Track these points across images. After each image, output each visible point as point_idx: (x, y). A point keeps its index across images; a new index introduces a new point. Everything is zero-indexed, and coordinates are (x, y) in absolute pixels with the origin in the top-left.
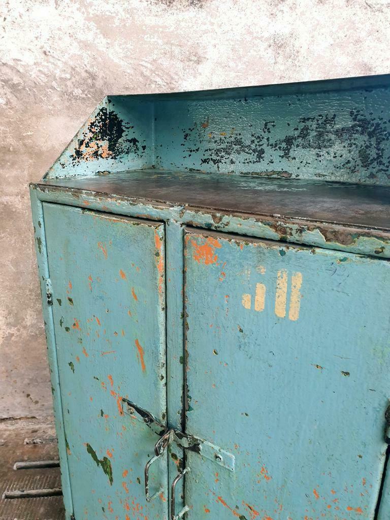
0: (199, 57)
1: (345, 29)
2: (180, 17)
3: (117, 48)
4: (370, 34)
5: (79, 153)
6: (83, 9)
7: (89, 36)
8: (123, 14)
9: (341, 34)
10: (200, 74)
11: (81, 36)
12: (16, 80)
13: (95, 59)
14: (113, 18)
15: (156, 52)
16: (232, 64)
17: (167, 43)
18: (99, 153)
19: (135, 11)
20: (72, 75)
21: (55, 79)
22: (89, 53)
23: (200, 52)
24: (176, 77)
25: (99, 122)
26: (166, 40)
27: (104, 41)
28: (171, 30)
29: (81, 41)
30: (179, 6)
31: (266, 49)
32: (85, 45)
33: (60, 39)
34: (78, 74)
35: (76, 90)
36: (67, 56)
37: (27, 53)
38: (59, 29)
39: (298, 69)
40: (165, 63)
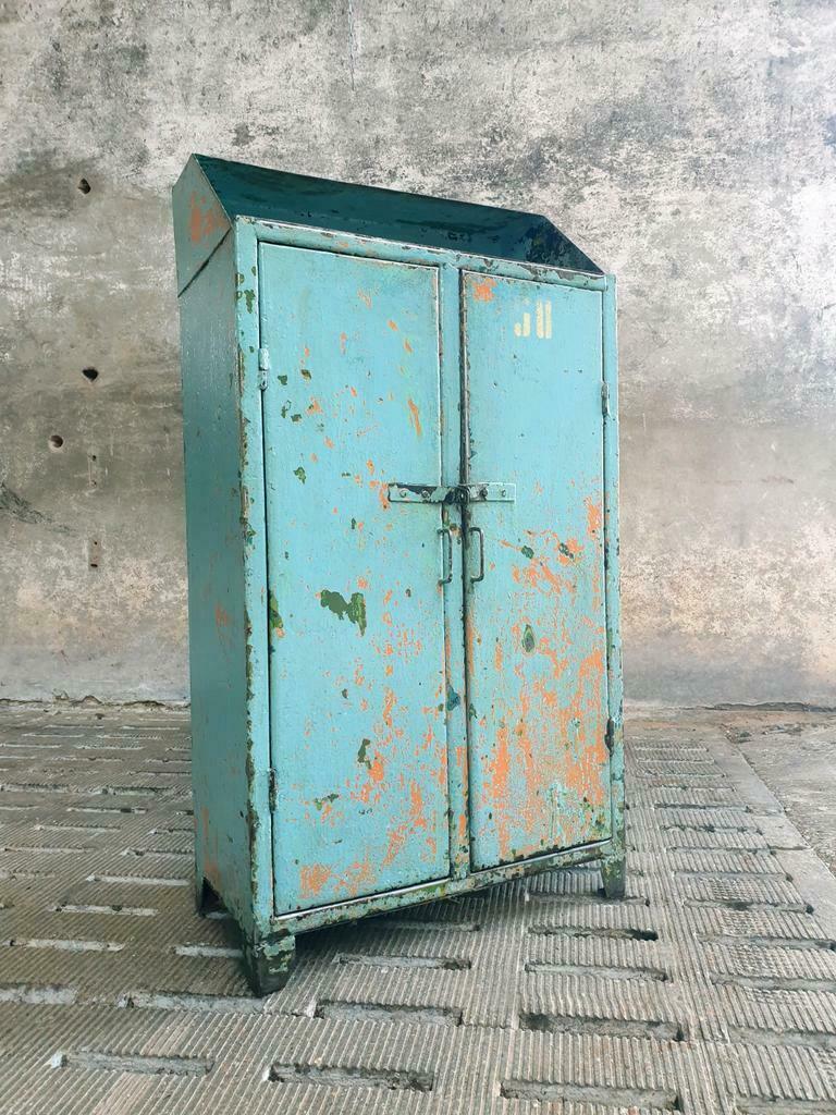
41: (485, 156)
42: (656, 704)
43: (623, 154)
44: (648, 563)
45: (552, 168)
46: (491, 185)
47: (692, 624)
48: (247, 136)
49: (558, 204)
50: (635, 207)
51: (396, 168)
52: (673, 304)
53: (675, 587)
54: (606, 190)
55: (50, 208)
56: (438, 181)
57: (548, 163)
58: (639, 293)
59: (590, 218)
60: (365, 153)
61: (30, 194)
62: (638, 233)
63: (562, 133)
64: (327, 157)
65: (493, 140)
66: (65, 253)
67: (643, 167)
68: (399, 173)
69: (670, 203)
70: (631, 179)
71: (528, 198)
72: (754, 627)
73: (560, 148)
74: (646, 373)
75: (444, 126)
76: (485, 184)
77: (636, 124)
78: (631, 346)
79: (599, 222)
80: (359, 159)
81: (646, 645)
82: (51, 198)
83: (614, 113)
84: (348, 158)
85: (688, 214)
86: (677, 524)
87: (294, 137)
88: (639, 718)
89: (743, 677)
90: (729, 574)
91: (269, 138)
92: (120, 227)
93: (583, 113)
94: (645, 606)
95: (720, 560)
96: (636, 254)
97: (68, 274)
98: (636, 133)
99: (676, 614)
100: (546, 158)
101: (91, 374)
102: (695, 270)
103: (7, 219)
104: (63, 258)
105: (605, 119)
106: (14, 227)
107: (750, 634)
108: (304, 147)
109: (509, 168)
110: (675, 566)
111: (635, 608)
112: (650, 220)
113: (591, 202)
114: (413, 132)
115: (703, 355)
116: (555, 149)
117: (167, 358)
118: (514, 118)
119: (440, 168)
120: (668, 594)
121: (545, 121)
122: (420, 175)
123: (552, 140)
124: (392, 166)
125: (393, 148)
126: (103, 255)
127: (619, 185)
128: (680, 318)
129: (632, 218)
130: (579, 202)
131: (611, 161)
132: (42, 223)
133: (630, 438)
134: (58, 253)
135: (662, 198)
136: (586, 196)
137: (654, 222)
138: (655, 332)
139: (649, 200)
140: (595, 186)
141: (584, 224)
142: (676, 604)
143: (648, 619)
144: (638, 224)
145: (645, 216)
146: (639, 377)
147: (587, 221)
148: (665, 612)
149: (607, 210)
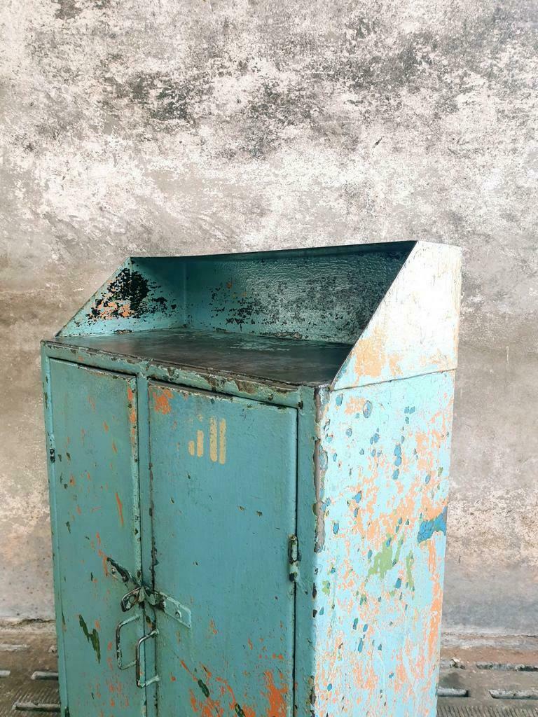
0: (263, 210)
1: (427, 177)
2: (242, 170)
3: (175, 202)
4: (456, 181)
5: (96, 313)
6: (142, 166)
7: (147, 192)
8: (182, 168)
9: (422, 183)
10: (264, 227)
11: (138, 192)
12: (70, 236)
13: (151, 213)
14: (172, 173)
15: (215, 205)
16: (298, 216)
17: (228, 196)
18: (119, 312)
19: (194, 166)
20: (127, 230)
21: (110, 234)
22: (146, 207)
23: (264, 204)
24: (238, 231)
25: (120, 283)
26: (226, 193)
27: (162, 195)
28: (232, 182)
29: (138, 196)
30: (241, 159)
31: (337, 199)
32: (141, 200)
33: (117, 195)
34: (134, 228)
35: (130, 246)
36: (122, 211)
37: (83, 209)
38: (117, 186)
39: (374, 219)
40: (226, 216)
41: (350, 52)
42: (499, 631)
43: (505, 58)
44: (501, 498)
45: (424, 71)
46: (354, 86)
48: (72, 7)
49: (428, 112)
50: (513, 122)
51: (247, 59)
54: (482, 99)
56: (295, 78)
57: (420, 64)
58: (510, 217)
59: (463, 131)
60: (212, 39)
62: (514, 151)
63: (439, 30)
64: (167, 40)
65: (360, 34)
67: (526, 75)
68: (251, 65)
70: (512, 88)
71: (395, 104)
73: (435, 47)
74: (513, 304)
75: (303, 12)
76: (348, 84)
77: (521, 24)
78: (498, 275)
79: (471, 137)
80: (205, 46)
81: (494, 576)
83: (498, 9)
84: (192, 43)
86: (534, 461)
87: (128, 13)
88: (483, 645)
91: (98, 12)
93: (463, 7)
94: (496, 539)
96: (510, 173)
98: (520, 36)
99: (526, 547)
100: (418, 58)
105: (488, 16)
108: (141, 26)
109: (376, 67)
110: (528, 501)
111: (486, 541)
112: (529, 137)
113: (464, 112)
114: (267, 17)
116: (429, 48)
118: (385, 8)
119: (298, 62)
120: (519, 528)
121: (420, 14)
122: (275, 69)
123: (427, 37)
124: (243, 56)
125: (245, 35)
127: (498, 95)
129: (509, 133)
130: (452, 111)
131: (491, 66)
133: (491, 371)
136: (459, 105)
137: (533, 138)
138: (524, 261)
139: (530, 114)
140: (471, 94)
141: (456, 137)
142: (527, 538)
143: (498, 552)
144: (514, 140)
145: (524, 131)
146: (504, 308)
147: (459, 134)
148: (515, 545)
149: (482, 123)
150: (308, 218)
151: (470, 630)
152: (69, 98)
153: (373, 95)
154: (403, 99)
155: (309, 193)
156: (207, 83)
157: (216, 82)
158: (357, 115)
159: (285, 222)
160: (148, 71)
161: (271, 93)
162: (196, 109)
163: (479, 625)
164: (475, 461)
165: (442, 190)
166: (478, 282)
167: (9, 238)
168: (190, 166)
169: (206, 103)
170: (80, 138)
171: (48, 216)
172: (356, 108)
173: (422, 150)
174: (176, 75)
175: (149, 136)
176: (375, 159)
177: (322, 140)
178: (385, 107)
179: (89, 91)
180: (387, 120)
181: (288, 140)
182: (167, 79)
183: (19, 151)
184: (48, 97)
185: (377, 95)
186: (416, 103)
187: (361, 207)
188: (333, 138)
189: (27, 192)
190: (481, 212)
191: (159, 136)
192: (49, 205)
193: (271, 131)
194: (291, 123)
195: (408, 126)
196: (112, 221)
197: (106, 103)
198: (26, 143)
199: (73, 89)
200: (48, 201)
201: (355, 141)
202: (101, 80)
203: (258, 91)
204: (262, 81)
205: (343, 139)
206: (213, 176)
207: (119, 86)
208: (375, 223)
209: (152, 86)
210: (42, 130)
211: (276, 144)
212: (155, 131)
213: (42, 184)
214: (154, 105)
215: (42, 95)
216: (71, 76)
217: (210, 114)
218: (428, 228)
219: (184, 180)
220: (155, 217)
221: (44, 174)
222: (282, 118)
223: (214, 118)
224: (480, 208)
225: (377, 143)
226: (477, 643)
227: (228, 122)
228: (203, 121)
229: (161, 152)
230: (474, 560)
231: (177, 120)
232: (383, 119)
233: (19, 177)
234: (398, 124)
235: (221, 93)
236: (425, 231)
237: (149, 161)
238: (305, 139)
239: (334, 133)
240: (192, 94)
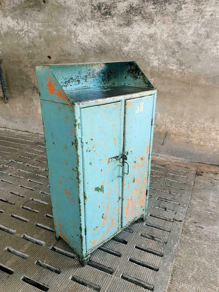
0: (128, 41)
1: (172, 31)
2: (124, 30)
3: (107, 39)
4: (180, 32)
6: (100, 29)
7: (101, 36)
8: (109, 30)
9: (171, 33)
10: (128, 46)
11: (99, 36)
12: (84, 48)
14: (107, 31)
15: (117, 39)
16: (137, 43)
20: (96, 46)
21: (92, 48)
22: (101, 40)
23: (129, 39)
24: (122, 47)
26: (120, 36)
27: (104, 37)
28: (121, 33)
30: (124, 27)
31: (147, 38)
32: (100, 38)
33: (94, 37)
34: (98, 46)
35: (97, 50)
36: (95, 42)
37: (86, 41)
38: (94, 35)
39: (157, 44)
40: (119, 43)
42: (183, 159)
44: (186, 124)
46: (153, 4)
47: (195, 141)
49: (174, 11)
50: (198, 13)
52: (205, 47)
53: (192, 131)
54: (189, 6)
55: (36, 8)
56: (138, 2)
58: (195, 43)
61: (31, 4)
62: (198, 22)
66: (41, 22)
69: (210, 11)
71: (165, 8)
72: (212, 145)
74: (193, 69)
78: (190, 61)
79: (186, 18)
81: (182, 144)
82: (36, 5)
85: (216, 16)
86: (196, 115)
89: (206, 156)
90: (208, 130)
92: (53, 14)
94: (183, 135)
95: (206, 126)
96: (196, 29)
97: (42, 29)
99: (191, 138)
101: (49, 57)
102: (214, 36)
103: (27, 11)
104: (40, 23)
106: (28, 14)
107: (211, 146)
110: (193, 126)
111: (180, 135)
112: (203, 17)
113: (184, 10)
115: (212, 65)
117: (66, 54)
120: (190, 133)
126: (50, 23)
127: (194, 4)
128: (207, 52)
129: (197, 16)
130: (180, 10)
132: (35, 13)
133: (186, 88)
134: (39, 22)
135: (208, 9)
136: (183, 8)
137: (204, 18)
138: (198, 57)
139: (203, 10)
140: (186, 4)
141: (181, 18)
142: (192, 136)
143: (184, 138)
144: (198, 19)
145: (201, 16)
146: (191, 70)
147: (182, 17)
148: (188, 137)
149: (189, 13)
150: (139, 43)
151: (175, 158)
152: (83, 10)
153: (159, 6)
154: (167, 7)
155: (140, 37)
156: (116, 4)
157: (118, 4)
158: (154, 12)
159: (134, 44)
160: (102, 2)
161: (132, 7)
162: (113, 13)
163: (177, 157)
164: (179, 113)
165: (176, 35)
166: (184, 63)
167: (71, 48)
168: (111, 29)
169: (115, 10)
170: (86, 22)
171: (79, 43)
172: (153, 10)
173: (171, 23)
174: (108, 3)
175: (102, 20)
176: (158, 26)
177: (144, 20)
178: (162, 10)
179: (88, 8)
180: (162, 14)
181: (135, 21)
182: (106, 4)
183: (73, 25)
184: (79, 10)
185: (160, 6)
186: (170, 8)
187: (153, 40)
188: (147, 20)
189: (75, 36)
190: (187, 41)
191: (104, 20)
192: (79, 40)
193: (131, 18)
194: (136, 16)
195: (168, 15)
196: (93, 44)
197: (92, 11)
198: (74, 23)
199: (85, 8)
200: (79, 39)
201: (153, 20)
202: (91, 5)
203: (128, 6)
204: (129, 3)
205: (150, 20)
206: (117, 32)
207: (95, 6)
208: (157, 45)
209: (102, 6)
210: (78, 20)
211: (132, 22)
212: (103, 19)
213: (78, 34)
214: (103, 11)
215: (78, 10)
216: (84, 4)
217: (116, 13)
218: (171, 46)
219: (109, 33)
220: (103, 43)
221: (78, 32)
222: (134, 14)
223: (117, 15)
224: (186, 40)
225: (159, 21)
226: (176, 161)
227: (121, 16)
228: (115, 16)
229: (104, 25)
230: (177, 140)
231: (108, 16)
232: (161, 13)
233: (73, 32)
234: (165, 15)
235: (119, 7)
236: (170, 47)
237: (102, 28)
238: (140, 20)
239: (147, 18)
240: (112, 8)
